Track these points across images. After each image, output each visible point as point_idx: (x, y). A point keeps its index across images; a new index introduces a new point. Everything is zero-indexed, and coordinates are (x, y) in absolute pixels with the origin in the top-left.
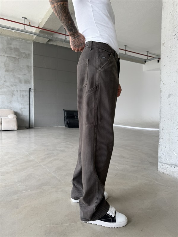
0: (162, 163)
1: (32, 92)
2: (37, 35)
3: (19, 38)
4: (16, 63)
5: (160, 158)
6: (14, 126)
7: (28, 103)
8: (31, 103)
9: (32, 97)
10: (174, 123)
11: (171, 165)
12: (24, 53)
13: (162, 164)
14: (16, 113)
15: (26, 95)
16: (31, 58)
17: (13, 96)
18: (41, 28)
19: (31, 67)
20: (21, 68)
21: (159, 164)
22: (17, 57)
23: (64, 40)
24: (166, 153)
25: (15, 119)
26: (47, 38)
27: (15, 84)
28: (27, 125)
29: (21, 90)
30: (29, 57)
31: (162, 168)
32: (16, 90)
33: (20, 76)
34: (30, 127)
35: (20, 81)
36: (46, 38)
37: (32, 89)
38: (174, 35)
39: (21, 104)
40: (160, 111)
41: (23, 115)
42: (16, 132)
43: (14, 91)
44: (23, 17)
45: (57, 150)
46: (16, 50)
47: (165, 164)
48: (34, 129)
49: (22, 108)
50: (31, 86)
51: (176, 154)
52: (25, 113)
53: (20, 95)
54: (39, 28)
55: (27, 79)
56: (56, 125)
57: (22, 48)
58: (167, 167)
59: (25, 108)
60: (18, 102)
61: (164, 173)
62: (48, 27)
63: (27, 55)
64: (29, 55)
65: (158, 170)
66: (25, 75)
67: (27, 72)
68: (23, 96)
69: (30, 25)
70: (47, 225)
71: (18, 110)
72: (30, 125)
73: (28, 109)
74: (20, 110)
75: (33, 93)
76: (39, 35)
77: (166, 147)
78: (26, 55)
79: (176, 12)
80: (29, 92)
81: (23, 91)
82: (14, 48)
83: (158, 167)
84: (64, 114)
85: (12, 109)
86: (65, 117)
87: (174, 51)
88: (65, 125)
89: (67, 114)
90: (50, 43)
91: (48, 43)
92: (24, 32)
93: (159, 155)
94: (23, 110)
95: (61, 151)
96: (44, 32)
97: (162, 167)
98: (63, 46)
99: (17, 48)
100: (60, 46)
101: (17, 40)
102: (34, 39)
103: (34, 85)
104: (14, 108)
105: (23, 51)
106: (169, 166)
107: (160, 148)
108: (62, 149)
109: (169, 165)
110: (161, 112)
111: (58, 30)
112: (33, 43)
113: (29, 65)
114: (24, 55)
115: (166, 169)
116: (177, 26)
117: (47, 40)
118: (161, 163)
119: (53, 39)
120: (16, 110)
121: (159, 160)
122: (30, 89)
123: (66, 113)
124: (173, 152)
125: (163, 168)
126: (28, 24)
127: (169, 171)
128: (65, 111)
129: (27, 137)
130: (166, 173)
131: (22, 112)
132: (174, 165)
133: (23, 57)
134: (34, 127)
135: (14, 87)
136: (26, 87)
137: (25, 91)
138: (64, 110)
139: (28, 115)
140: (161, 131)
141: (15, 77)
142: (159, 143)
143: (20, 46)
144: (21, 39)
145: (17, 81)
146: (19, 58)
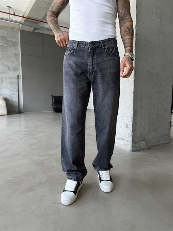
1: (20, 79)
2: (22, 24)
3: (6, 27)
4: (4, 51)
6: (4, 111)
7: (17, 89)
8: (20, 89)
9: (21, 84)
10: (121, 106)
12: (11, 41)
14: (6, 100)
15: (15, 82)
16: (18, 46)
17: (3, 83)
18: (26, 17)
19: (19, 54)
20: (9, 56)
22: (5, 46)
23: (49, 29)
25: (5, 105)
26: (33, 27)
27: (4, 71)
28: (17, 110)
29: (10, 77)
30: (17, 45)
32: (5, 77)
33: (8, 64)
34: (20, 112)
35: (9, 69)
36: (31, 27)
37: (21, 76)
39: (11, 90)
41: (13, 101)
42: (6, 116)
43: (3, 78)
44: (7, 6)
45: (37, 131)
46: (3, 38)
48: (23, 114)
49: (11, 95)
50: (19, 73)
52: (15, 99)
53: (10, 82)
54: (23, 17)
55: (16, 67)
56: (44, 110)
57: (9, 37)
59: (14, 95)
60: (8, 89)
62: (33, 16)
63: (15, 43)
64: (16, 43)
66: (13, 62)
67: (15, 59)
68: (12, 82)
69: (14, 15)
71: (7, 96)
72: (20, 110)
73: (18, 96)
74: (10, 96)
75: (22, 80)
76: (24, 24)
78: (13, 43)
80: (17, 79)
81: (12, 78)
82: (2, 36)
84: (52, 100)
85: (2, 96)
86: (53, 102)
88: (53, 110)
89: (55, 100)
90: (36, 31)
91: (34, 31)
92: (9, 21)
94: (12, 96)
95: (40, 131)
96: (29, 21)
98: (49, 34)
99: (4, 36)
100: (46, 34)
101: (4, 29)
102: (20, 27)
103: (22, 73)
104: (4, 94)
105: (10, 40)
106: (118, 140)
108: (42, 130)
111: (42, 19)
112: (19, 31)
113: (17, 53)
114: (11, 43)
115: (116, 142)
117: (33, 28)
119: (38, 28)
120: (6, 96)
122: (18, 76)
123: (53, 99)
124: (120, 129)
126: (13, 13)
127: (118, 144)
128: (53, 97)
129: (14, 121)
131: (12, 98)
132: (121, 139)
133: (11, 45)
134: (23, 112)
135: (3, 74)
136: (14, 75)
137: (14, 78)
138: (51, 95)
139: (18, 101)
141: (4, 65)
143: (7, 34)
144: (8, 27)
145: (6, 68)
146: (6, 47)
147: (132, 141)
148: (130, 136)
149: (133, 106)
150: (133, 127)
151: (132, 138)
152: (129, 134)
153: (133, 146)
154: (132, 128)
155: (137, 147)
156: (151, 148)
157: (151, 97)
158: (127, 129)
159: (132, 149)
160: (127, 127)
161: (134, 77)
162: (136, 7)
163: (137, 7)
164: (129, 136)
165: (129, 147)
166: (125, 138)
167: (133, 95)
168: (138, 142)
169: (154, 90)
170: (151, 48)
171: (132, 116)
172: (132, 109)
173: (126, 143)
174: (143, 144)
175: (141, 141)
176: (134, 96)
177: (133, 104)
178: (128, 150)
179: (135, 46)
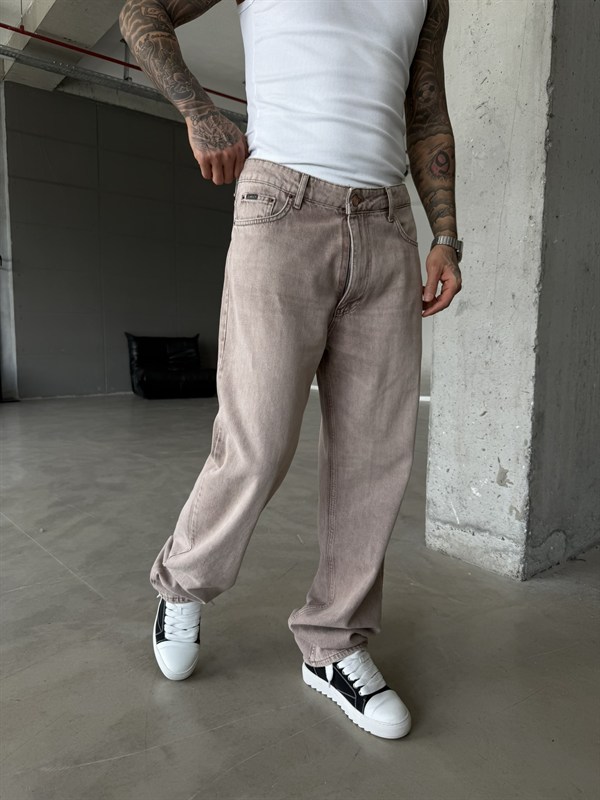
0: (439, 520)
5: (431, 505)
10: (473, 395)
11: (464, 526)
13: (437, 523)
21: (429, 523)
24: (449, 490)
31: (437, 536)
38: (478, 104)
40: (433, 356)
47: (445, 523)
51: (478, 494)
58: (451, 532)
61: (442, 553)
65: (425, 543)
70: (42, 769)
77: (448, 470)
79: (485, 28)
83: (427, 534)
87: (477, 158)
88: (134, 390)
93: (429, 495)
97: (437, 533)
106: (457, 532)
107: (430, 472)
109: (458, 527)
110: (435, 361)
115: (450, 538)
116: (487, 74)
118: (435, 520)
121: (430, 511)
124: (469, 486)
125: (440, 536)
127: (457, 545)
130: (450, 551)
132: (472, 526)
140: (435, 420)
142: (429, 459)
147: (524, 537)
148: (518, 518)
149: (535, 400)
150: (530, 483)
151: (525, 524)
152: (512, 508)
153: (527, 558)
154: (527, 488)
155: (539, 557)
156: (581, 556)
157: (585, 362)
158: (504, 491)
159: (524, 569)
160: (502, 480)
161: (538, 286)
162: (552, 5)
163: (555, 7)
164: (513, 518)
165: (510, 561)
166: (493, 524)
167: (534, 355)
168: (544, 540)
169: (595, 333)
170: (592, 171)
171: (529, 437)
172: (530, 412)
173: (497, 542)
174: (556, 545)
175: (551, 534)
176: (538, 361)
177: (532, 393)
178: (505, 571)
179: (547, 161)
